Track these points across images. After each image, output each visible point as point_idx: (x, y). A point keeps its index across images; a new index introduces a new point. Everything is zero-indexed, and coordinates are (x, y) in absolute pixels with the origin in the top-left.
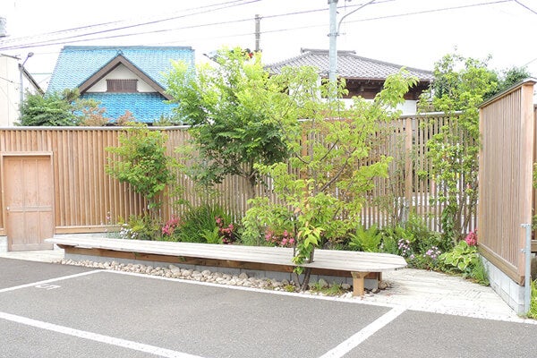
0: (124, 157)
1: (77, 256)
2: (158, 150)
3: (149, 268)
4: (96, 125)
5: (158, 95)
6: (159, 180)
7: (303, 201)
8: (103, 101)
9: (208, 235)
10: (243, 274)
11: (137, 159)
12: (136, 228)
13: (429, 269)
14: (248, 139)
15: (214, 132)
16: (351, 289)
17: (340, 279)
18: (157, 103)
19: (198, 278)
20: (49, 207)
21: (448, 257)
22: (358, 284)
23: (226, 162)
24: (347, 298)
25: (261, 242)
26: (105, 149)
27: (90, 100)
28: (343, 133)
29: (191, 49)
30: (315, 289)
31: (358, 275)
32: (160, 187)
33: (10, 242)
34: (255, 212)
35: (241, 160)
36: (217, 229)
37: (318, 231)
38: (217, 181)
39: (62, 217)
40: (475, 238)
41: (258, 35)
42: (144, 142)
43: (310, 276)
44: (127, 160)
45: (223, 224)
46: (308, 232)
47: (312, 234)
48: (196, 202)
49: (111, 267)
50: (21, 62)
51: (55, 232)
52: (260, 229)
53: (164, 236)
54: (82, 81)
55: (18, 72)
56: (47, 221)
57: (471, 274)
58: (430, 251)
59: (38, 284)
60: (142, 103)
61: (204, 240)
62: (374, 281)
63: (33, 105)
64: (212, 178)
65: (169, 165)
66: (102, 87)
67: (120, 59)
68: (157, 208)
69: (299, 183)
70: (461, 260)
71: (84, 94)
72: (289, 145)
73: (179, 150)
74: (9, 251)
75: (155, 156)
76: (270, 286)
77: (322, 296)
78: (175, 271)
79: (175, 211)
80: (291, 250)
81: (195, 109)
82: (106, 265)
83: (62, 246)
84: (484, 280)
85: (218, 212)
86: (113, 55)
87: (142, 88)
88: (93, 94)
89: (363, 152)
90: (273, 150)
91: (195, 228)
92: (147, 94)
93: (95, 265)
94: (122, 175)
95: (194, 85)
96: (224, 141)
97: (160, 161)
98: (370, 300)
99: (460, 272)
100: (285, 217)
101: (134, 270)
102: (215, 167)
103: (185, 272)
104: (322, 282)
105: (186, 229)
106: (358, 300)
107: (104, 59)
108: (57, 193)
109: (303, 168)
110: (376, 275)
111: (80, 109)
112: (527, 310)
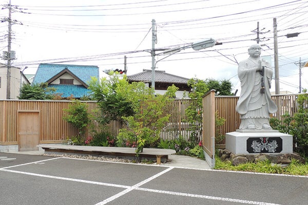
0: (70, 113)
1: (50, 152)
2: (84, 110)
3: (80, 156)
4: (58, 100)
5: (83, 86)
6: (84, 122)
7: (139, 130)
8: (58, 88)
9: (104, 144)
10: (117, 158)
11: (75, 114)
12: (74, 141)
13: (186, 155)
14: (120, 107)
15: (107, 104)
16: (156, 162)
17: (152, 158)
18: (82, 89)
19: (99, 160)
20: (37, 133)
21: (192, 151)
22: (159, 160)
23: (111, 115)
24: (155, 165)
25: (125, 146)
26: (62, 110)
27: (52, 88)
28: (154, 106)
29: (97, 67)
30: (144, 162)
31: (158, 156)
32: (85, 125)
33: (20, 147)
34: (122, 134)
35: (117, 115)
36: (107, 142)
37: (144, 141)
38: (108, 123)
39: (43, 137)
40: (202, 144)
41: (125, 64)
42: (79, 107)
43: (141, 157)
44: (71, 114)
45: (110, 139)
46: (140, 141)
47: (142, 142)
48: (99, 131)
49: (64, 156)
50: (22, 70)
51: (39, 143)
52: (124, 141)
53: (86, 144)
54: (49, 79)
55: (20, 75)
56: (36, 138)
57: (200, 156)
58: (186, 149)
59: (36, 163)
60: (75, 89)
61: (102, 146)
62: (165, 159)
63: (26, 89)
64: (106, 121)
65: (89, 116)
66: (58, 82)
67: (66, 70)
68: (83, 133)
69: (137, 124)
70: (197, 152)
71: (50, 85)
72: (134, 110)
73: (93, 110)
74: (19, 151)
75: (83, 113)
76: (127, 162)
77: (145, 164)
78: (91, 157)
79: (90, 134)
80: (135, 148)
81: (99, 95)
82: (62, 155)
83: (43, 148)
84: (204, 158)
85: (108, 135)
86: (63, 68)
87: (75, 83)
88: (53, 84)
89: (160, 113)
90: (129, 112)
91: (98, 141)
92: (78, 86)
93: (58, 155)
94: (70, 120)
95: (100, 86)
96: (111, 108)
97: (85, 115)
98: (162, 165)
99: (196, 156)
100: (133, 136)
101: (74, 157)
102: (106, 118)
103: (95, 157)
104: (146, 160)
105: (95, 141)
106: (158, 165)
107: (59, 70)
108: (41, 127)
109: (140, 118)
110: (166, 157)
111: (48, 92)
112: (214, 167)
